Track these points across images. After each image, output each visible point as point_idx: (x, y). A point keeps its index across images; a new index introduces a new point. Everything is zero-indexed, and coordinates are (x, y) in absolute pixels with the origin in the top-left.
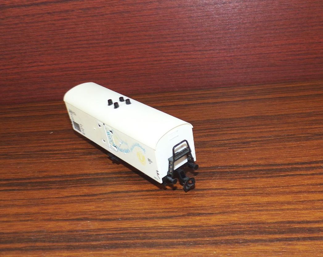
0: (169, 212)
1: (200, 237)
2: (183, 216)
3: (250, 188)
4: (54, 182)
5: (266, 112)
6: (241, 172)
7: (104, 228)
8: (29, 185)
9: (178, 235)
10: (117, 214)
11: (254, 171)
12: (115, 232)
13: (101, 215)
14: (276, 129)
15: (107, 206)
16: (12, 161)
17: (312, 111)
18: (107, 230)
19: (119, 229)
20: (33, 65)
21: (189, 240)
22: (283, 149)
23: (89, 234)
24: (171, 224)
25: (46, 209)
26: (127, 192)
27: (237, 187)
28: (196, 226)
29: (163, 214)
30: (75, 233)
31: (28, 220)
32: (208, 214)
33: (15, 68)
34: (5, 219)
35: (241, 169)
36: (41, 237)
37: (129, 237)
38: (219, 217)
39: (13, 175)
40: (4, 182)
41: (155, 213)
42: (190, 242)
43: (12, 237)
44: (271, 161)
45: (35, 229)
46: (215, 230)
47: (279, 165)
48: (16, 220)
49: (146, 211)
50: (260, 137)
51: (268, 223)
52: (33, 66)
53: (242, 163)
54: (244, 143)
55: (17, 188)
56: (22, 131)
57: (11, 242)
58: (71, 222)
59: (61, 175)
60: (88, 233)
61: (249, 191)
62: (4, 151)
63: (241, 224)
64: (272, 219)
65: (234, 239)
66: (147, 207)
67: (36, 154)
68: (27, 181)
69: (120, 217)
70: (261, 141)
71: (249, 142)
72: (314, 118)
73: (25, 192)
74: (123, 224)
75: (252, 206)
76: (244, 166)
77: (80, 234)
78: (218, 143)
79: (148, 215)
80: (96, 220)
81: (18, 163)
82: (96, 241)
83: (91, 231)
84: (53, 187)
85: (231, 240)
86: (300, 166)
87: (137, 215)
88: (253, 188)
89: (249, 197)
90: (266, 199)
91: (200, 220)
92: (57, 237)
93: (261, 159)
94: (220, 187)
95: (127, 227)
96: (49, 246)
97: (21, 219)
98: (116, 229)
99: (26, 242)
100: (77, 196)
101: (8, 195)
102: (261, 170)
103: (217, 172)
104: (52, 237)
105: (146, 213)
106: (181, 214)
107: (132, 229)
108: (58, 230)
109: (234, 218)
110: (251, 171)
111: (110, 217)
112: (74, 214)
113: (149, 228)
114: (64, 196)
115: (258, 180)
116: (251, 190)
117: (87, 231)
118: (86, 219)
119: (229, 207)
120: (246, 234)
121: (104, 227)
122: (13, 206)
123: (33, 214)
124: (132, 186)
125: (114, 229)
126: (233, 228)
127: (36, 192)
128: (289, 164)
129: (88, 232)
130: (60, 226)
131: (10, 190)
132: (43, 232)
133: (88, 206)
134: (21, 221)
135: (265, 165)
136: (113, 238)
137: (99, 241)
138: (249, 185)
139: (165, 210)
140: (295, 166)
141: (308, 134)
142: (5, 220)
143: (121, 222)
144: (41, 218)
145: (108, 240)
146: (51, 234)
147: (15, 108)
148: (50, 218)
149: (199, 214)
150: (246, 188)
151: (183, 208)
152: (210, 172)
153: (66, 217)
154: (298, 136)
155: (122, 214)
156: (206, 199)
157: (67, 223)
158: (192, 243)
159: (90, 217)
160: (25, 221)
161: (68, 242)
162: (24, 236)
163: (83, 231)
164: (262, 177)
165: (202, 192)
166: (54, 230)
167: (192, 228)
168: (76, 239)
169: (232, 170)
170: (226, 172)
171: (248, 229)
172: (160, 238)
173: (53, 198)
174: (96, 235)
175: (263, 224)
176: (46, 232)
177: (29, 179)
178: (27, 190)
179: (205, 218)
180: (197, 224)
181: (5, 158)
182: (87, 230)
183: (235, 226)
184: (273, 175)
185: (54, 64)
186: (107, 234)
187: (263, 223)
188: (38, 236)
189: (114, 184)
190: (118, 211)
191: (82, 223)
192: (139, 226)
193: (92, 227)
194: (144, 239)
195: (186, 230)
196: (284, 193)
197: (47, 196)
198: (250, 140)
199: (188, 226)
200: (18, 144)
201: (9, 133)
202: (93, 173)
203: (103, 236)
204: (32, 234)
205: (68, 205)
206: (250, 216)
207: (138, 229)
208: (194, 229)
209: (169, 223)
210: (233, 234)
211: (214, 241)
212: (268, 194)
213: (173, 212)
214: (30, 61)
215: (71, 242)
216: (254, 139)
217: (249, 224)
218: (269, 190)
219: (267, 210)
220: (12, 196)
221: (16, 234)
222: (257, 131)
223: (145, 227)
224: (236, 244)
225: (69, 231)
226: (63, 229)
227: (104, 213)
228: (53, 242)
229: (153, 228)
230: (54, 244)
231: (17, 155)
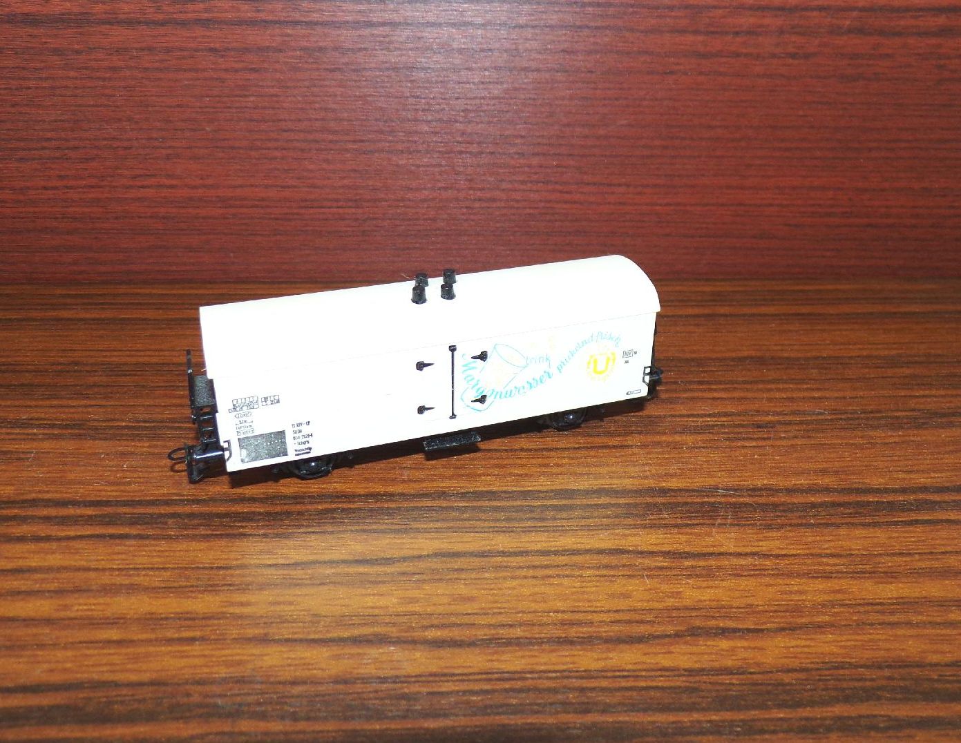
0: (629, 622)
1: (754, 708)
2: (677, 635)
3: (832, 555)
4: (248, 517)
5: (779, 348)
6: (789, 508)
7: (446, 671)
8: (170, 521)
9: (685, 698)
10: (474, 624)
11: (821, 505)
12: (487, 687)
13: (427, 627)
14: (827, 394)
15: (435, 599)
16: (101, 446)
17: (894, 352)
18: (460, 678)
19: (496, 676)
20: (145, 183)
21: (728, 716)
22: (867, 448)
23: (406, 690)
24: (651, 660)
25: (242, 604)
26: (482, 554)
27: (794, 552)
28: (728, 671)
29: (616, 628)
30: (359, 687)
31: (192, 640)
32: (749, 630)
33: (92, 187)
34: (114, 634)
35: (781, 499)
36: (250, 699)
37: (538, 705)
38: (781, 641)
39: (113, 488)
40: (90, 511)
41: (591, 623)
42: (732, 723)
43: (151, 698)
44: (855, 481)
45: (223, 672)
46: (791, 684)
47: (878, 491)
48: (153, 636)
49: (560, 616)
50: (794, 413)
51: (931, 665)
52: (143, 187)
53: (781, 482)
54: (759, 426)
55: (134, 531)
56: (114, 359)
57: (151, 717)
58: (336, 650)
59: (263, 493)
60: (403, 688)
61: (835, 565)
62: (70, 415)
63: (856, 667)
64: (935, 652)
65: (860, 717)
66: (560, 605)
67: (172, 428)
68: (163, 510)
69: (485, 635)
70: (801, 423)
71: (771, 425)
72: (907, 371)
73: (164, 545)
74: (504, 657)
75: (861, 609)
76: (790, 491)
77: (376, 692)
78: (692, 422)
79: (573, 632)
80: (414, 642)
81: (123, 455)
82: (436, 715)
83: (409, 682)
84: (247, 531)
85: (849, 718)
86: (936, 497)
87: (536, 629)
88: (839, 556)
89: (843, 584)
90: (890, 591)
91: (733, 649)
92: (305, 702)
93: (824, 472)
94: (748, 550)
95: (518, 668)
96: (281, 732)
97: (170, 634)
98: (487, 675)
99: (200, 716)
100: (331, 563)
101: (110, 554)
102: (840, 505)
103: (720, 503)
104: (287, 700)
105: (563, 623)
106: (670, 629)
107: (539, 678)
108: (298, 674)
109: (827, 646)
110: (814, 506)
111: (456, 634)
112: (341, 621)
113: (588, 675)
114: (293, 561)
115: (843, 531)
116: (837, 561)
117: (396, 680)
118: (382, 640)
119: (797, 610)
120: (887, 699)
121: (447, 667)
122: (133, 589)
123: (203, 618)
124: (491, 535)
125: (480, 677)
126: (839, 680)
127: (194, 545)
128: (904, 491)
129: (400, 685)
130: (303, 661)
131: (112, 537)
132: (251, 682)
133: (374, 595)
134: (170, 641)
135: (843, 491)
136: (486, 707)
137: (446, 716)
138: (828, 547)
139: (617, 616)
140: (921, 496)
141: (913, 410)
142: (115, 638)
143: (496, 653)
144: (234, 632)
145: (475, 714)
146: (280, 688)
147: (82, 296)
148: (266, 635)
149: (724, 632)
150: (820, 555)
151: (668, 609)
152: (703, 504)
153: (315, 632)
154: (890, 414)
155: (490, 626)
156: (724, 584)
157: (324, 652)
158: (739, 729)
159: (393, 632)
160: (181, 640)
161: (346, 719)
162: (188, 695)
163: (383, 680)
164: (853, 524)
165: (702, 563)
166: (287, 675)
167: (721, 677)
168: (368, 709)
169: (761, 500)
170: (746, 504)
171: (884, 682)
172: (633, 707)
173: (257, 566)
174: (429, 693)
175: (918, 666)
176: (262, 683)
177: (167, 503)
178: (170, 537)
179: (745, 644)
180: (729, 663)
181: (79, 437)
182: (397, 677)
183: (841, 672)
184: (877, 519)
185: (204, 186)
186: (465, 692)
187: (920, 665)
188: (238, 695)
189: (438, 530)
190: (476, 614)
191: (374, 652)
192: (557, 668)
193: (408, 669)
194: (587, 711)
195: (705, 682)
196: (932, 574)
197: (237, 559)
198: (770, 418)
199: (703, 670)
200: (111, 398)
201: (76, 364)
202: (362, 492)
203: (452, 700)
204: (216, 689)
205: (312, 591)
206: (870, 641)
207: (556, 678)
208: (726, 679)
209: (644, 659)
210: (847, 699)
211: (803, 723)
212: (891, 575)
213: (641, 622)
214: (141, 172)
215: (353, 718)
216: (780, 418)
217: (880, 667)
218: (888, 562)
219: (909, 624)
220: (124, 556)
221: (163, 688)
222: (778, 395)
223: (577, 671)
224: (873, 733)
225: (337, 681)
226: (315, 671)
227: (436, 622)
228: (295, 717)
229: (601, 674)
230: (301, 725)
231: (112, 427)
